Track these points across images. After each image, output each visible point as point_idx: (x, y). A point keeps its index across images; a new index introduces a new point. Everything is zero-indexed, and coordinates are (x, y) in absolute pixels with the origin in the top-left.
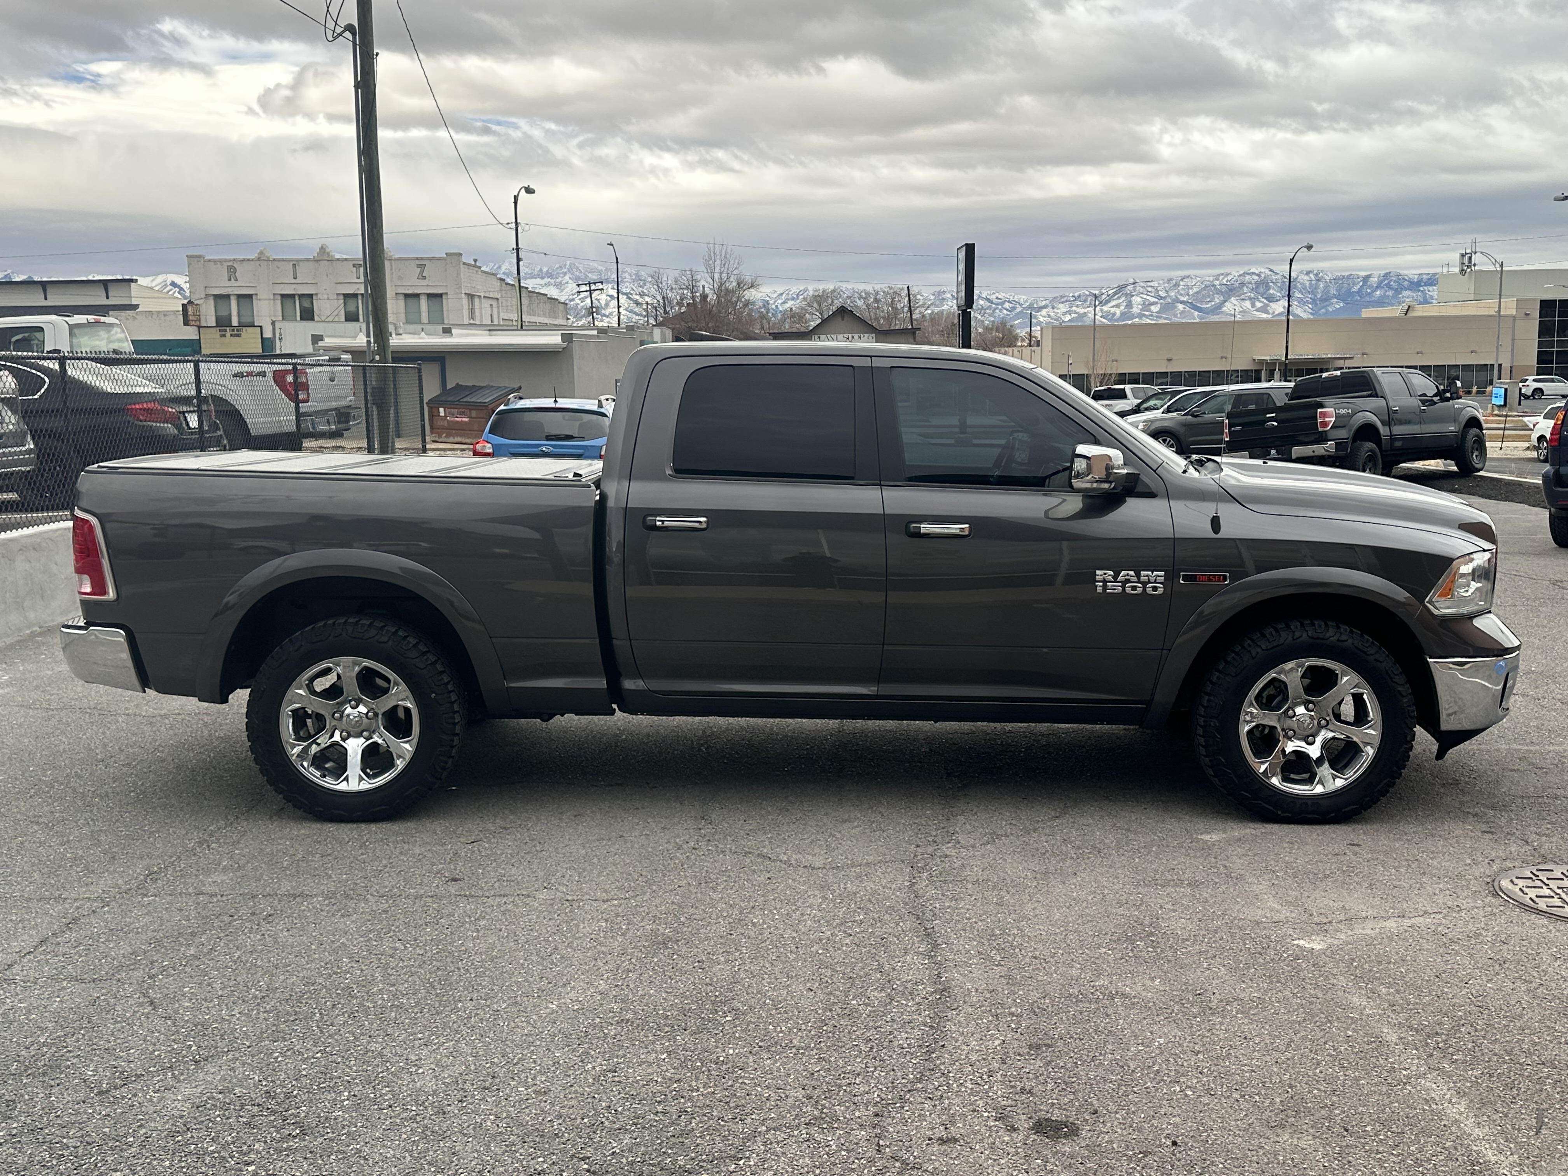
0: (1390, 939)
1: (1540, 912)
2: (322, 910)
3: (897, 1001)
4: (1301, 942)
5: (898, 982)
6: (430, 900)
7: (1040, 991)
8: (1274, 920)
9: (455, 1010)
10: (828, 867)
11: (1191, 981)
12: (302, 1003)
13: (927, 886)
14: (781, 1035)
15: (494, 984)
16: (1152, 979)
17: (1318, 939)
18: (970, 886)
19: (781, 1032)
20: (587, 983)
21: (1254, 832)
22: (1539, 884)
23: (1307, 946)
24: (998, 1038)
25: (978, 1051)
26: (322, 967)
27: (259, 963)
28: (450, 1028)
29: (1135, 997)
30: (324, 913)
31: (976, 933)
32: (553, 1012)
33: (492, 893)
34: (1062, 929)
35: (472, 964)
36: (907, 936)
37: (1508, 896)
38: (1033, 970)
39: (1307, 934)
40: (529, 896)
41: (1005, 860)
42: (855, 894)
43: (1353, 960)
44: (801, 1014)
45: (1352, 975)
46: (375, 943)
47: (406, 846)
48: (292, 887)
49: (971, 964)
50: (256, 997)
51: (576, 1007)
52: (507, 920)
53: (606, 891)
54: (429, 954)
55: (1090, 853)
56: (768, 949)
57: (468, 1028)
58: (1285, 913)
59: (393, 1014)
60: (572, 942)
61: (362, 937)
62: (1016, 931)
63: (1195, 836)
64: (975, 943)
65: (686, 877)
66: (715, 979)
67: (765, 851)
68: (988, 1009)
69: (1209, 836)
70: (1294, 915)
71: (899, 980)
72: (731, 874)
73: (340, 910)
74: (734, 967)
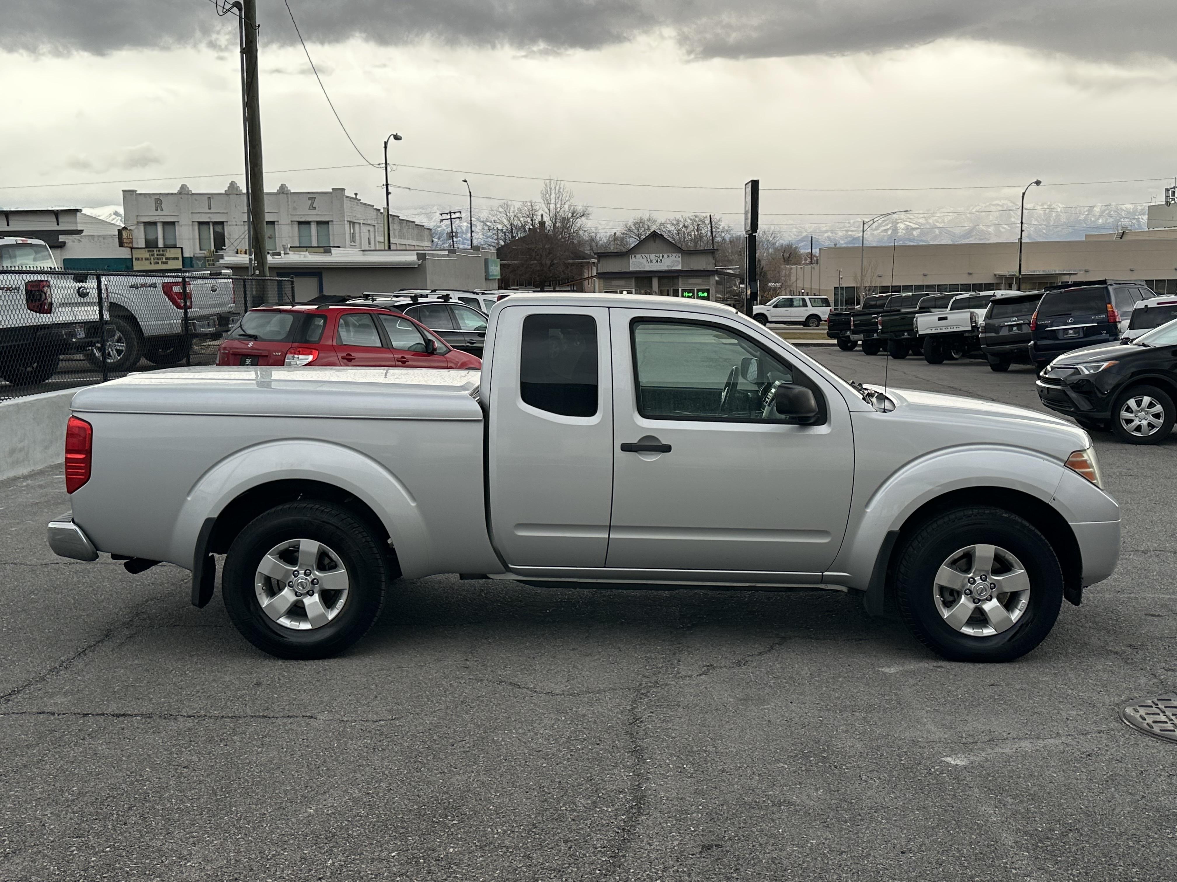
0: (1024, 757)
1: (1154, 735)
2: (138, 728)
3: (600, 808)
4: (949, 759)
5: (603, 792)
6: (228, 720)
7: (721, 799)
8: (928, 740)
9: (229, 813)
10: (566, 693)
11: (849, 792)
12: (104, 805)
13: (645, 710)
14: (496, 836)
15: (266, 792)
16: (817, 790)
17: (963, 756)
18: (681, 709)
19: (497, 833)
20: (343, 792)
21: (927, 665)
22: (1158, 711)
23: (952, 762)
24: (677, 840)
25: (658, 850)
26: (127, 775)
27: (76, 772)
28: (221, 828)
29: (798, 805)
30: (140, 731)
31: (677, 749)
32: (310, 815)
33: (282, 714)
34: (750, 746)
35: (252, 775)
36: (620, 752)
37: (1129, 722)
38: (719, 781)
39: (953, 752)
40: (312, 717)
41: (714, 688)
42: (584, 716)
43: (989, 775)
44: (517, 819)
45: (986, 787)
46: (176, 756)
47: (219, 675)
48: (118, 708)
49: (669, 776)
50: (67, 800)
51: (330, 812)
52: (288, 737)
53: (377, 713)
54: (218, 766)
55: (786, 683)
56: (502, 763)
57: (237, 828)
58: (939, 734)
59: (177, 815)
60: (339, 757)
61: (166, 750)
62: (710, 748)
63: (877, 669)
64: (675, 758)
65: (446, 701)
66: (452, 789)
67: (517, 680)
68: (674, 814)
69: (888, 669)
70: (946, 736)
71: (604, 789)
72: (485, 699)
73: (153, 728)
74: (470, 777)
